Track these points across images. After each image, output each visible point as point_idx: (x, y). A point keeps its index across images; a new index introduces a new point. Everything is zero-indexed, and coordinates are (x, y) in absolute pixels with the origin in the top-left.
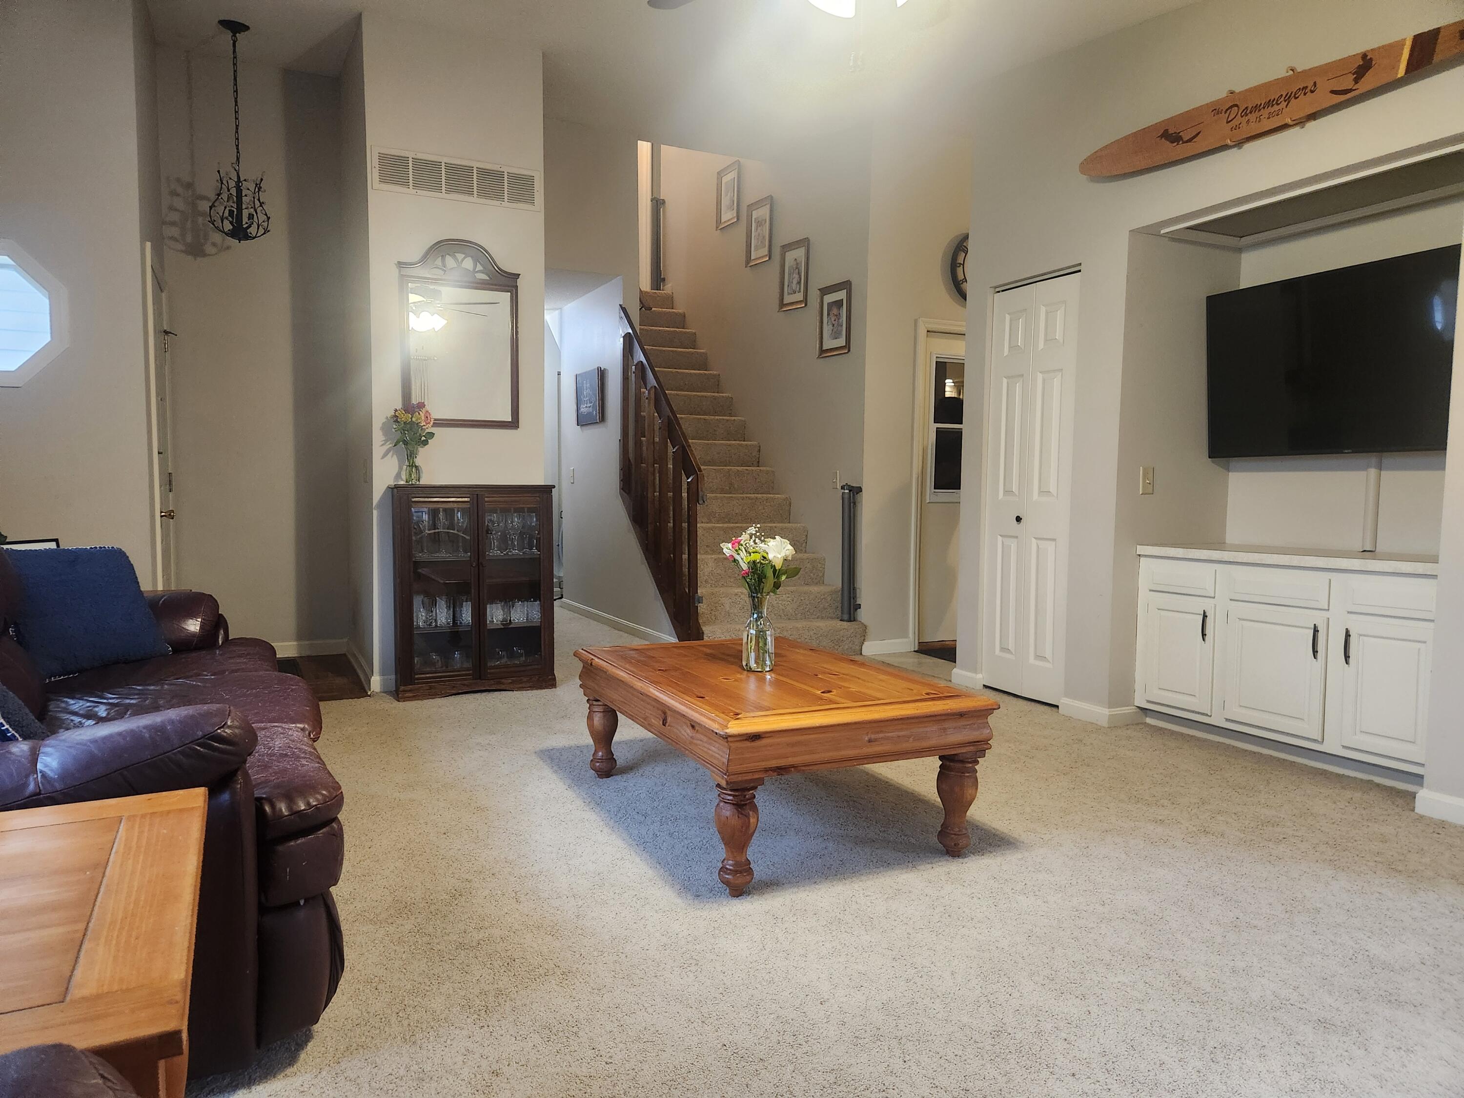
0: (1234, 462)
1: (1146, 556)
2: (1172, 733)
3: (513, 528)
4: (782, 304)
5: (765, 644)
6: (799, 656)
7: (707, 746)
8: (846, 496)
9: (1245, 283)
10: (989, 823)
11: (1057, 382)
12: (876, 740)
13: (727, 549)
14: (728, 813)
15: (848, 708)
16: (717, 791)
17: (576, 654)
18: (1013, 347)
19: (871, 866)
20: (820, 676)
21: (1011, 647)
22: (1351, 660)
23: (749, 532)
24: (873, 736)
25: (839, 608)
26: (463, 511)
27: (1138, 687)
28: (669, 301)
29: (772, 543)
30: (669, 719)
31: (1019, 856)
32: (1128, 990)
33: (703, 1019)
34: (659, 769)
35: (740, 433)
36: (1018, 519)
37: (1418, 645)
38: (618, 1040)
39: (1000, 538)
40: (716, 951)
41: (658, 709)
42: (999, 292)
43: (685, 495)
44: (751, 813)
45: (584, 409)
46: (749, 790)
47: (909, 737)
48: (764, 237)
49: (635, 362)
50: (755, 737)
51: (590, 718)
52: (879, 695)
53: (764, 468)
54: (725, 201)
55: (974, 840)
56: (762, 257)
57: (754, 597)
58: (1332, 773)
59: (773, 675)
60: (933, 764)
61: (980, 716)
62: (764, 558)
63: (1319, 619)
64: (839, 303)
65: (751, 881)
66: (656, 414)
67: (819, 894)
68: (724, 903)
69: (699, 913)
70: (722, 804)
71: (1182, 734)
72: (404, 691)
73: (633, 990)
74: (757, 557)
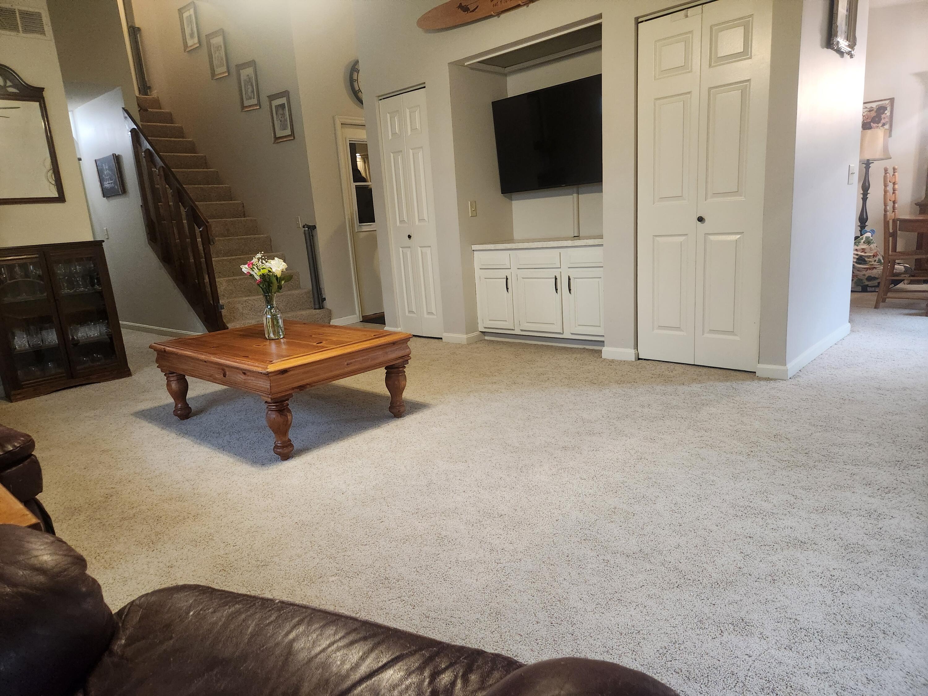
0: (514, 195)
1: (476, 250)
2: (498, 342)
3: (76, 272)
4: (243, 107)
5: (278, 323)
6: (298, 328)
7: (256, 382)
8: (307, 232)
9: (510, 94)
10: (414, 399)
11: (420, 154)
12: (351, 363)
13: (245, 269)
14: (274, 416)
15: (333, 348)
16: (266, 406)
17: (151, 347)
18: (394, 134)
19: (357, 431)
20: (313, 336)
21: (414, 310)
22: (572, 291)
23: (257, 257)
24: (350, 362)
25: (313, 302)
26: (34, 264)
27: (479, 321)
28: (157, 103)
29: (272, 262)
30: (227, 373)
31: (431, 411)
32: (485, 454)
33: (282, 515)
34: (220, 408)
35: (228, 195)
36: (409, 237)
37: (598, 280)
38: (237, 536)
39: (401, 249)
40: (281, 485)
41: (219, 369)
42: (381, 100)
43: (199, 240)
44: (288, 414)
45: (107, 185)
46: (285, 401)
47: (368, 359)
48: (222, 59)
49: (144, 150)
50: (284, 372)
51: (169, 385)
52: (348, 340)
53: (250, 218)
54: (188, 31)
55: (408, 408)
56: (224, 73)
57: (267, 296)
58: (568, 348)
59: (285, 340)
60: (382, 372)
61: (403, 343)
62: (269, 271)
63: (556, 272)
64: (282, 106)
65: (292, 450)
66: (167, 186)
67: (332, 449)
68: (280, 464)
69: (266, 472)
70: (270, 412)
71: (502, 342)
72: (14, 395)
73: (239, 513)
74: (265, 271)
